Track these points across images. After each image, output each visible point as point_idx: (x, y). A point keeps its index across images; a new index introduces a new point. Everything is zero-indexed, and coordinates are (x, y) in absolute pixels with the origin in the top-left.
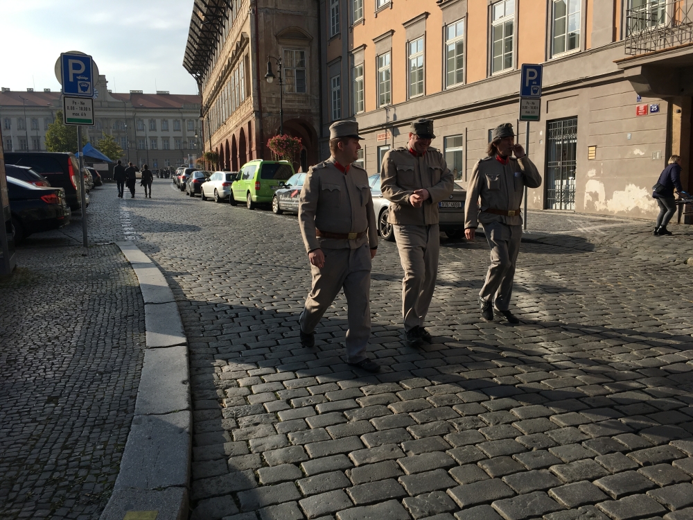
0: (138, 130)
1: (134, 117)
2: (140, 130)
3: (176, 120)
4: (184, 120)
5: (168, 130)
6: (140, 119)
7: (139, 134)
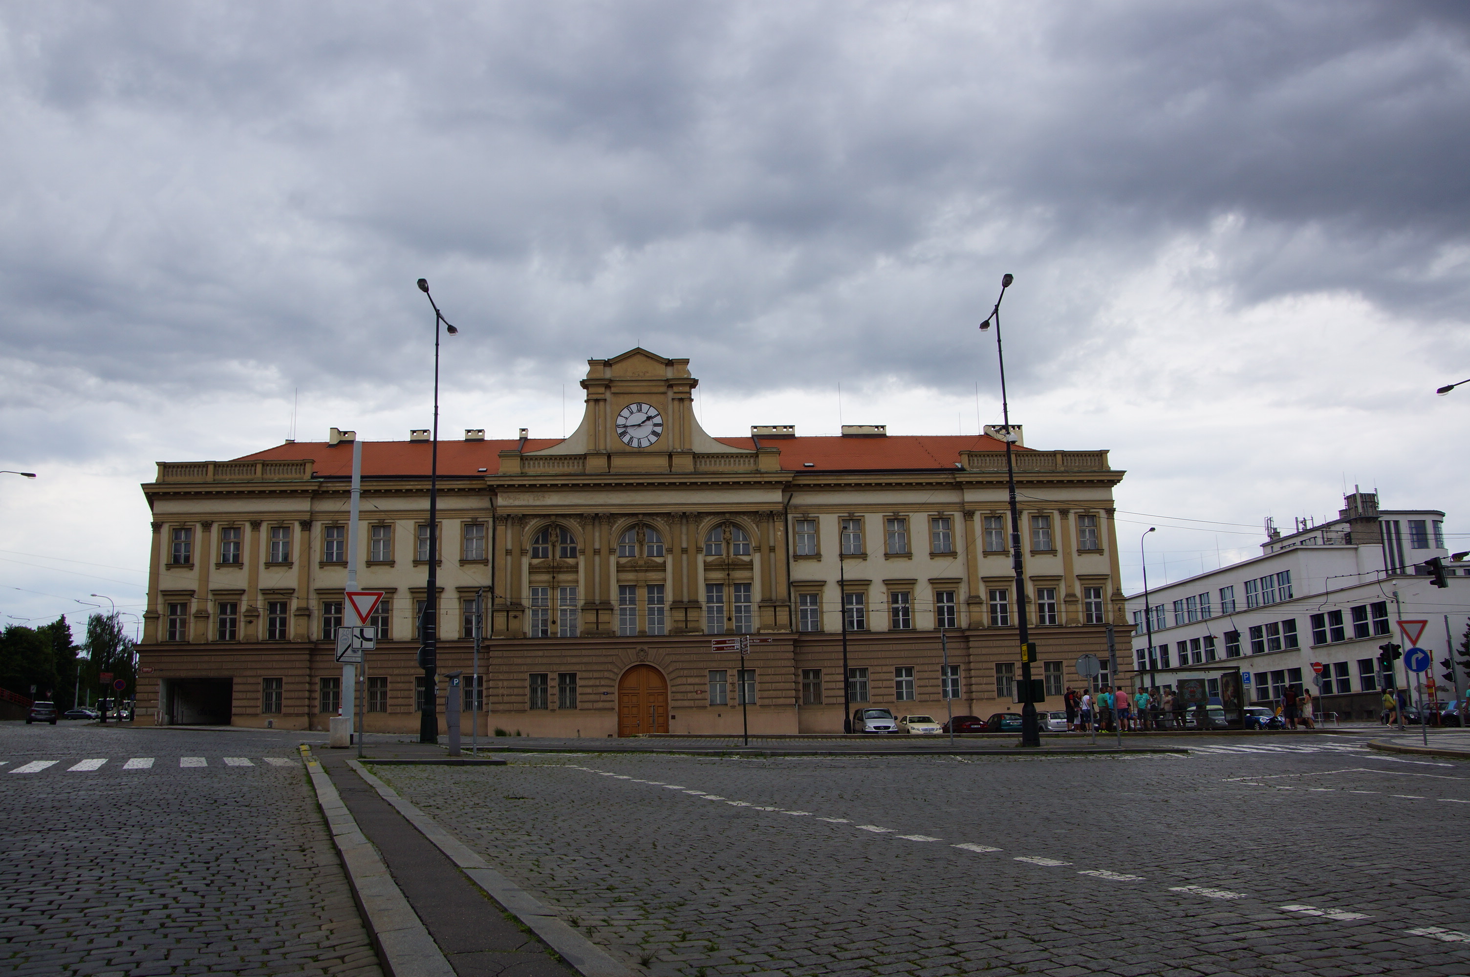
0: (797, 558)
1: (786, 508)
2: (806, 557)
3: (940, 518)
4: (968, 515)
5: (909, 555)
6: (809, 519)
7: (803, 571)
